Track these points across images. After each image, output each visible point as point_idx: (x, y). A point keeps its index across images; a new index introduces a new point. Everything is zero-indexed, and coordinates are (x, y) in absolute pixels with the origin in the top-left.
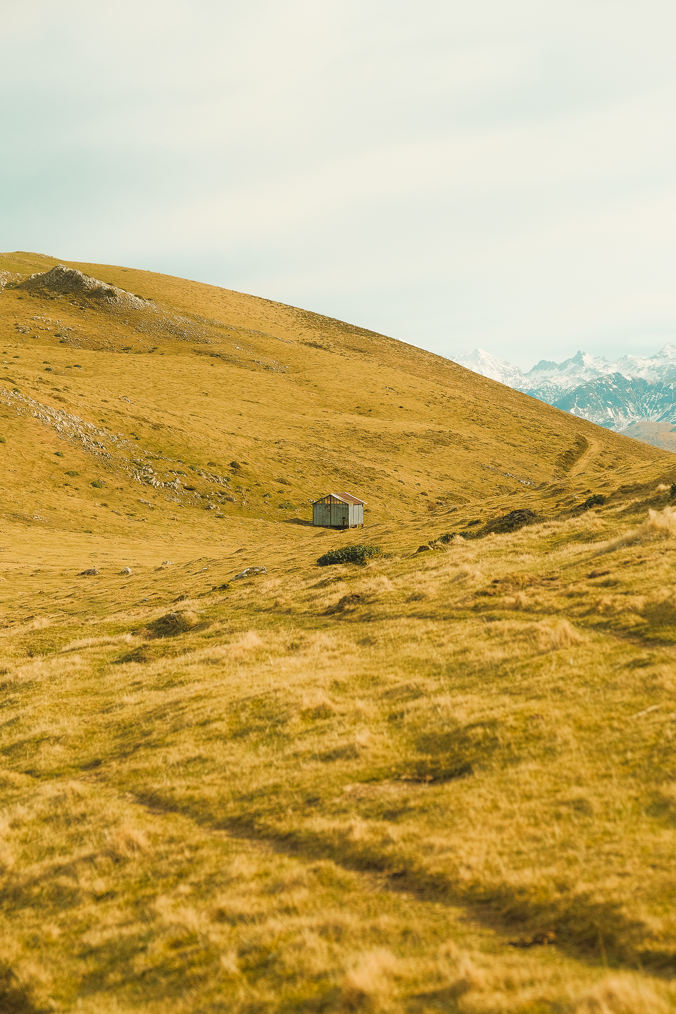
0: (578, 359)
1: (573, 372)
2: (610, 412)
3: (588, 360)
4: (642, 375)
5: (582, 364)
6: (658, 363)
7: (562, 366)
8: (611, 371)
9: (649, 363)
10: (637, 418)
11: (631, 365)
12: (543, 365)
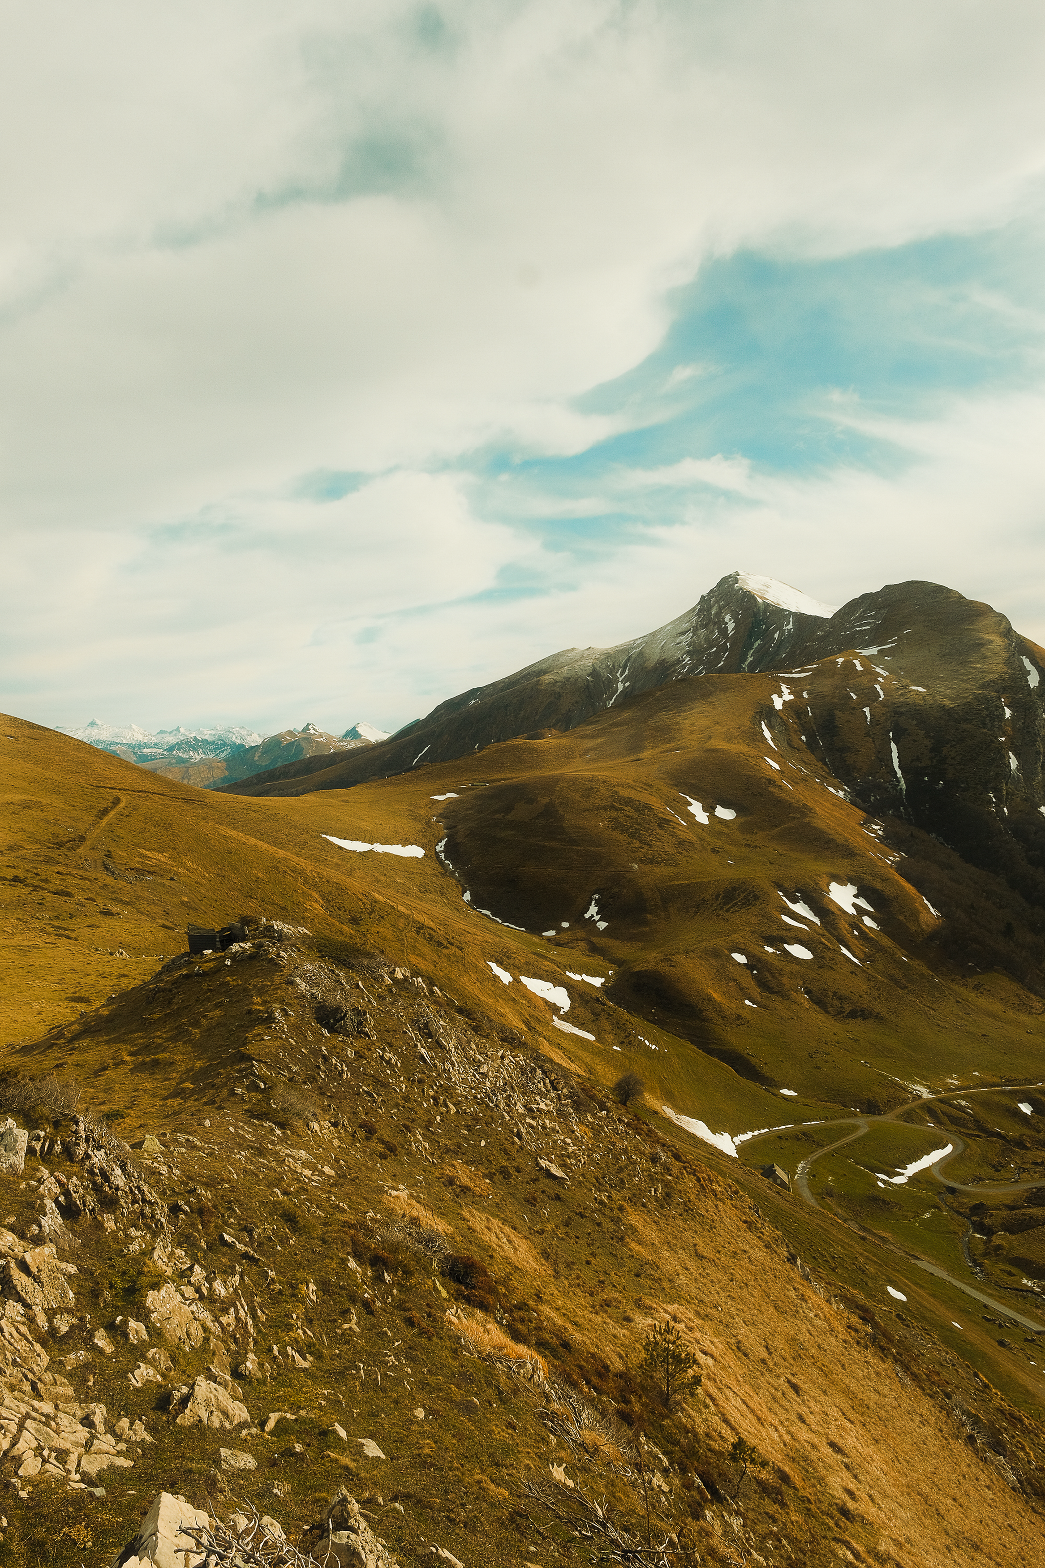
0: (178, 729)
1: (175, 735)
2: (191, 753)
3: (182, 730)
4: (206, 737)
5: (179, 732)
6: (213, 732)
7: (170, 733)
8: (193, 735)
9: (210, 732)
10: (203, 756)
11: (201, 733)
12: (162, 732)
